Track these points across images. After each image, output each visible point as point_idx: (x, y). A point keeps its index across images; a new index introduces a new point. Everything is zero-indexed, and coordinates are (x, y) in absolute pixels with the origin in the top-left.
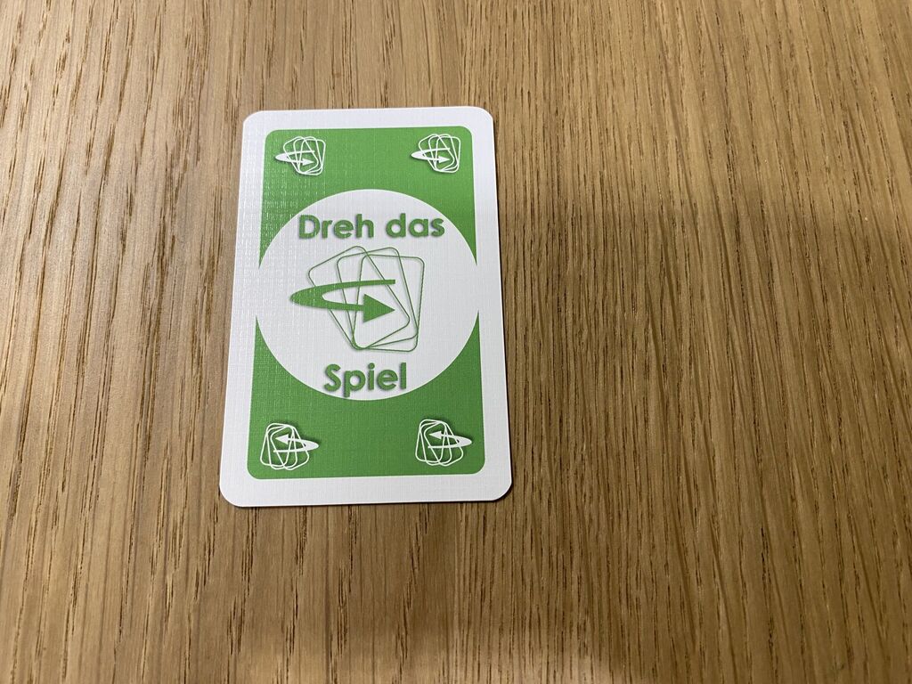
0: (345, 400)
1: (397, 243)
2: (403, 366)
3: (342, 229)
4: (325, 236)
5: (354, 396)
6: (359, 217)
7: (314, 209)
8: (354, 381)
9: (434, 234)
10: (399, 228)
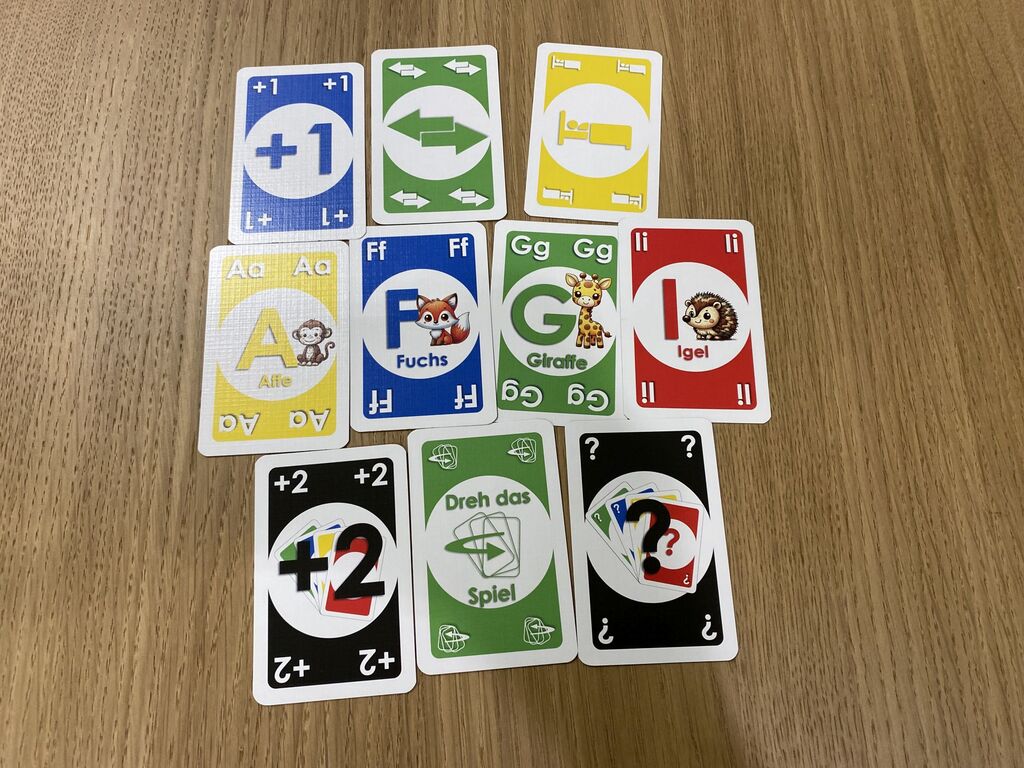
0: (481, 609)
1: (503, 509)
2: (513, 586)
3: (471, 502)
4: (461, 507)
5: (486, 606)
6: (480, 494)
7: (454, 491)
8: (486, 597)
9: (524, 502)
10: (505, 499)
